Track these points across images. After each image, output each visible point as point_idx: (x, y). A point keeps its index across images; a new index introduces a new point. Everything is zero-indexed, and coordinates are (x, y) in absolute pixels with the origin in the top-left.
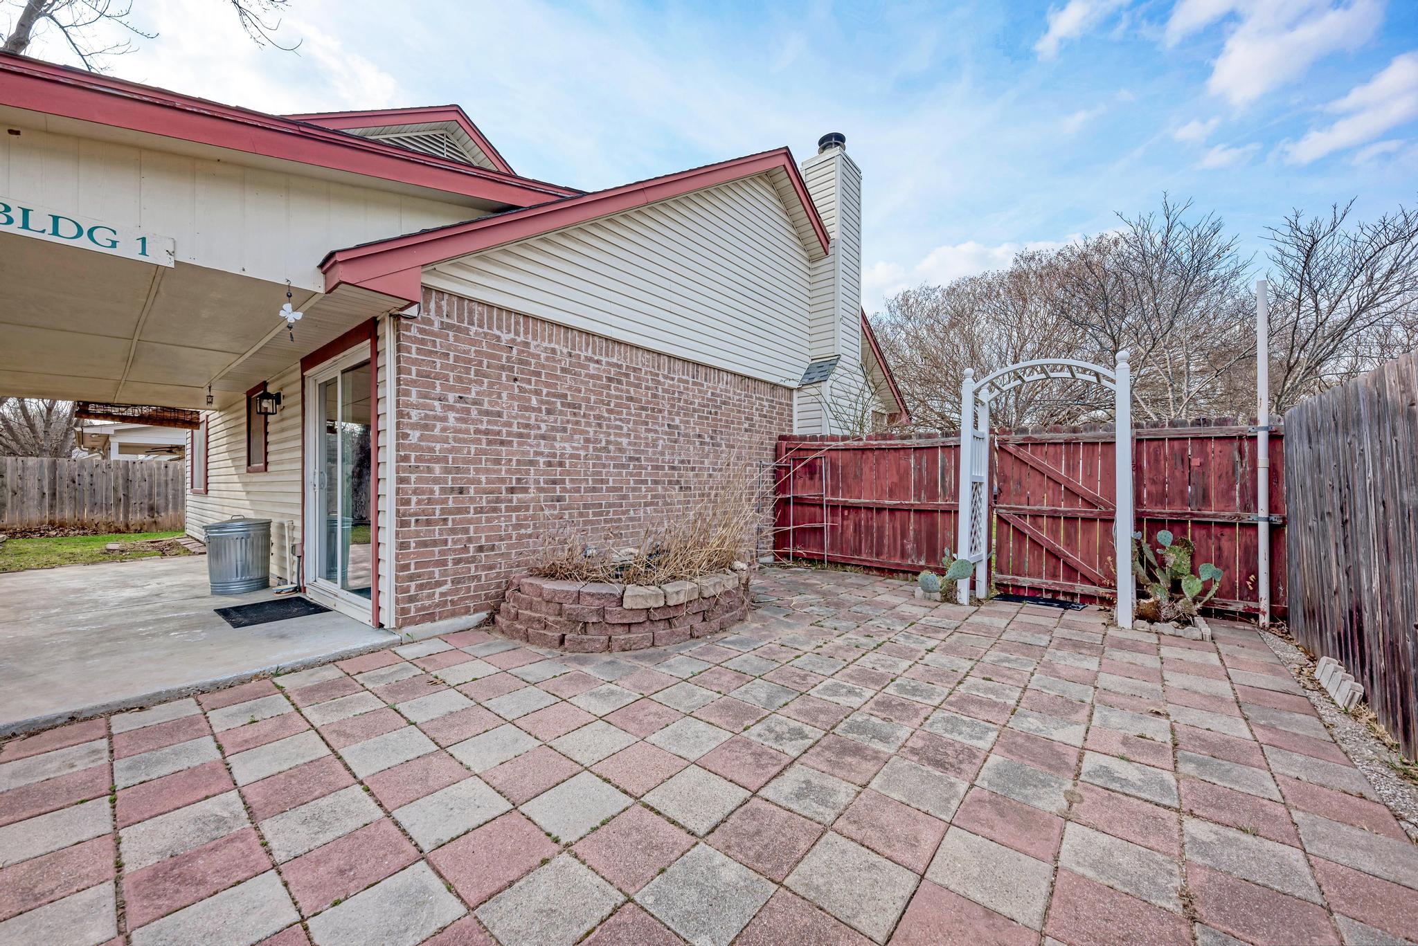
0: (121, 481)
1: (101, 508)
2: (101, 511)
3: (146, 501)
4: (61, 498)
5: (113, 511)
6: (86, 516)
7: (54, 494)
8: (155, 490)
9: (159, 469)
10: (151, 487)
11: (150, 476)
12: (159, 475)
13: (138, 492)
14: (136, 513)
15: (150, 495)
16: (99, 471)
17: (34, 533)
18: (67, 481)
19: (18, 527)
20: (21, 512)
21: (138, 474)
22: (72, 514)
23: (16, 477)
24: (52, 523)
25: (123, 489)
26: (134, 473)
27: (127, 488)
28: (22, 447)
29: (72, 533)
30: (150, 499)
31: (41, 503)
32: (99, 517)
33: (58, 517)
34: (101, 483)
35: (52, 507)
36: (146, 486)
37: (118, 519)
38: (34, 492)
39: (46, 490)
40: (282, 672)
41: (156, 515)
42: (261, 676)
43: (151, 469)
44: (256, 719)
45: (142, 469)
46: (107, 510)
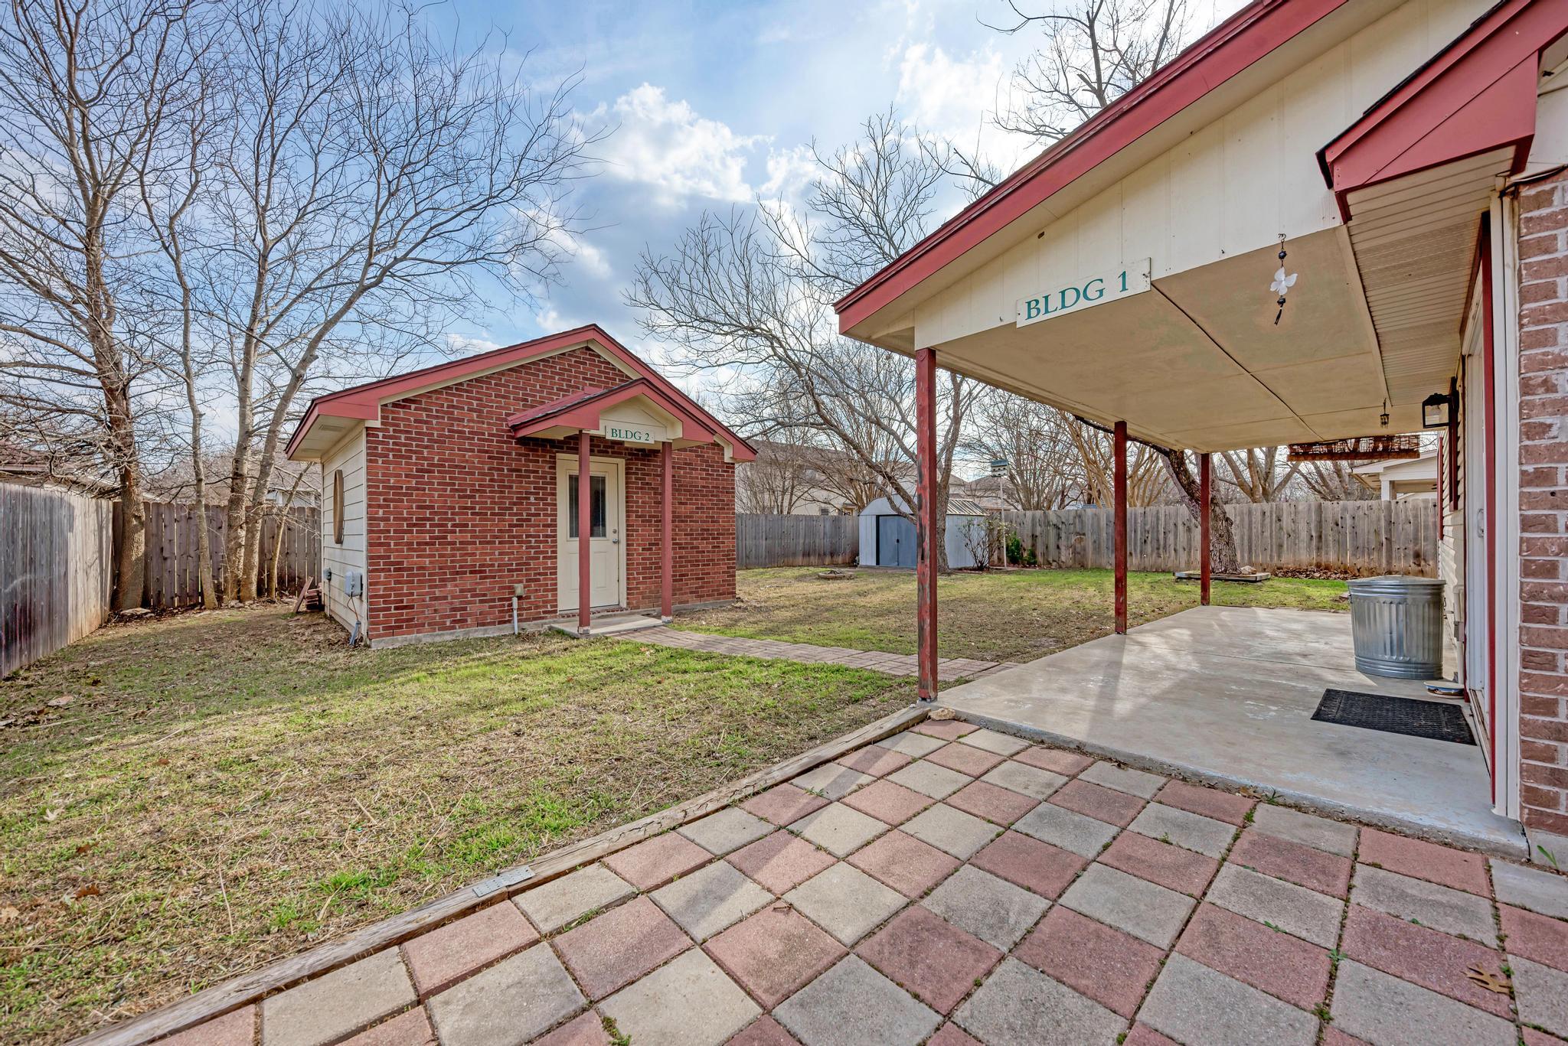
0: (1383, 523)
1: (1363, 552)
2: (1363, 555)
3: (1411, 546)
4: (1326, 540)
5: (1375, 556)
6: (1349, 560)
7: (1320, 537)
8: (1422, 534)
9: (1426, 508)
10: (1417, 531)
11: (1416, 517)
12: (1427, 515)
13: (1402, 537)
14: (1400, 559)
15: (1416, 540)
16: (1361, 513)
17: (1300, 573)
18: (1331, 525)
19: (1291, 566)
20: (1294, 555)
21: (1402, 516)
22: (1336, 556)
23: (1290, 521)
24: (1318, 566)
25: (1386, 532)
26: (1397, 514)
27: (1389, 531)
28: (1331, 491)
29: (1334, 576)
30: (1416, 544)
31: (1309, 546)
32: (1362, 562)
33: (1324, 560)
34: (1364, 526)
35: (1319, 549)
36: (1410, 528)
37: (1380, 565)
38: (1304, 535)
39: (1314, 534)
40: (1280, 800)
41: (1423, 563)
42: (1251, 791)
43: (1415, 508)
44: (1170, 839)
45: (1406, 510)
46: (1369, 555)
